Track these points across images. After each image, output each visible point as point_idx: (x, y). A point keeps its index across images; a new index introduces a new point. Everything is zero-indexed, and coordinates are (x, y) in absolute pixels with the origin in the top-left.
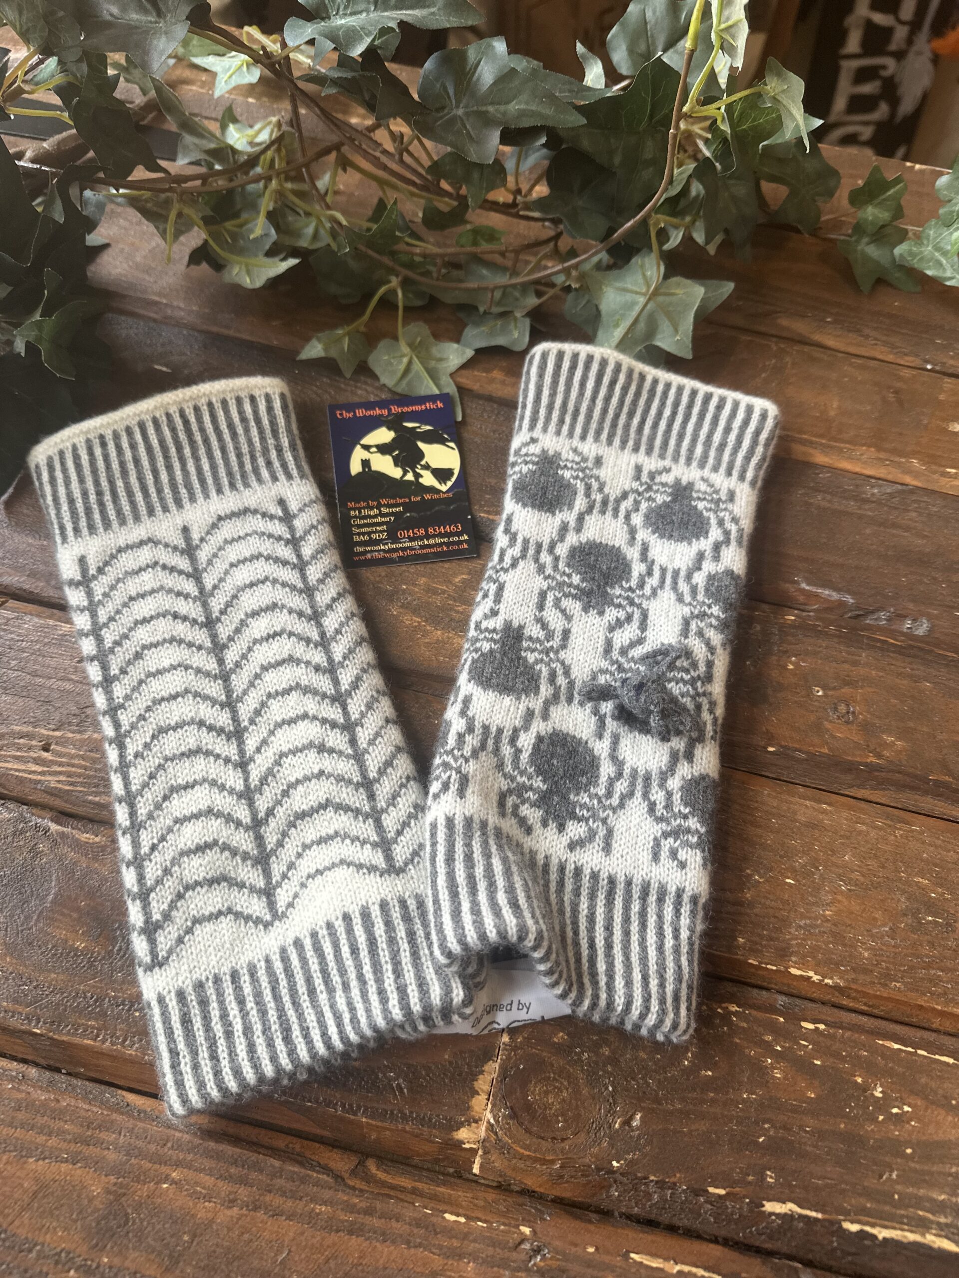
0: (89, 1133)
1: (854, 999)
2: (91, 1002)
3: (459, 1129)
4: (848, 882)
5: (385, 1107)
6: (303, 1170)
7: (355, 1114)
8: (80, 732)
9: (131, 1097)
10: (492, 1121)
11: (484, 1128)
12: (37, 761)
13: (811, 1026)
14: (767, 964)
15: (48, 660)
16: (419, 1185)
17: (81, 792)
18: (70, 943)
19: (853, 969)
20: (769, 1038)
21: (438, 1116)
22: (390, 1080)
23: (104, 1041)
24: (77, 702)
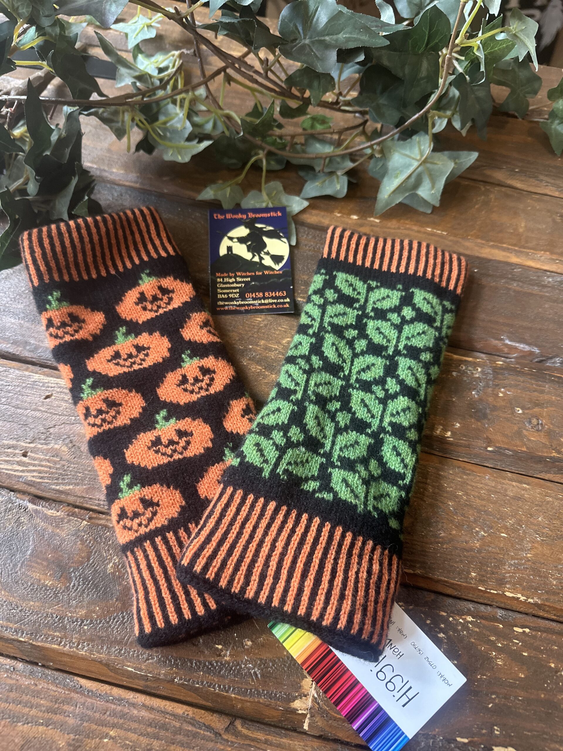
0: (56, 706)
1: (547, 611)
2: (57, 620)
3: (294, 701)
4: (542, 535)
5: (246, 687)
6: (194, 729)
7: (227, 692)
8: (46, 444)
9: (83, 682)
10: (316, 696)
11: (310, 700)
12: (19, 463)
13: (520, 630)
14: (491, 589)
15: (25, 398)
16: (270, 737)
17: (47, 483)
18: (42, 581)
19: (547, 592)
20: (493, 638)
21: (281, 692)
22: (249, 669)
23: (65, 646)
24: (44, 425)
